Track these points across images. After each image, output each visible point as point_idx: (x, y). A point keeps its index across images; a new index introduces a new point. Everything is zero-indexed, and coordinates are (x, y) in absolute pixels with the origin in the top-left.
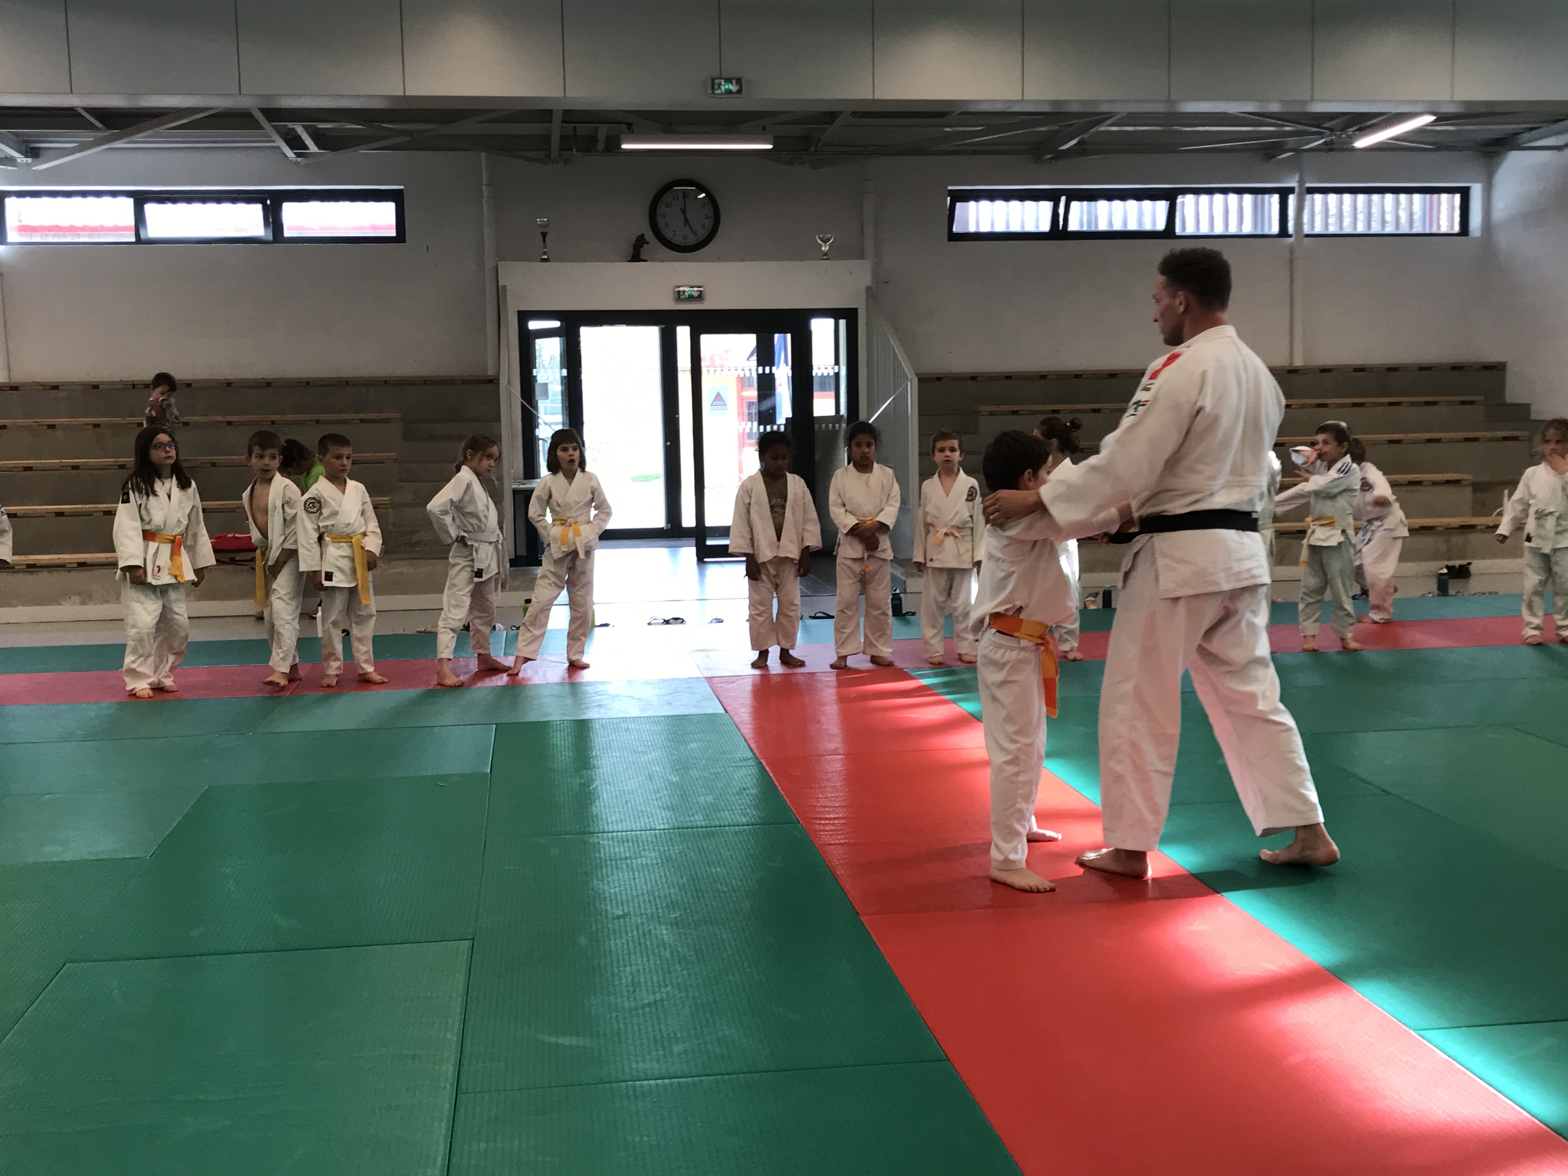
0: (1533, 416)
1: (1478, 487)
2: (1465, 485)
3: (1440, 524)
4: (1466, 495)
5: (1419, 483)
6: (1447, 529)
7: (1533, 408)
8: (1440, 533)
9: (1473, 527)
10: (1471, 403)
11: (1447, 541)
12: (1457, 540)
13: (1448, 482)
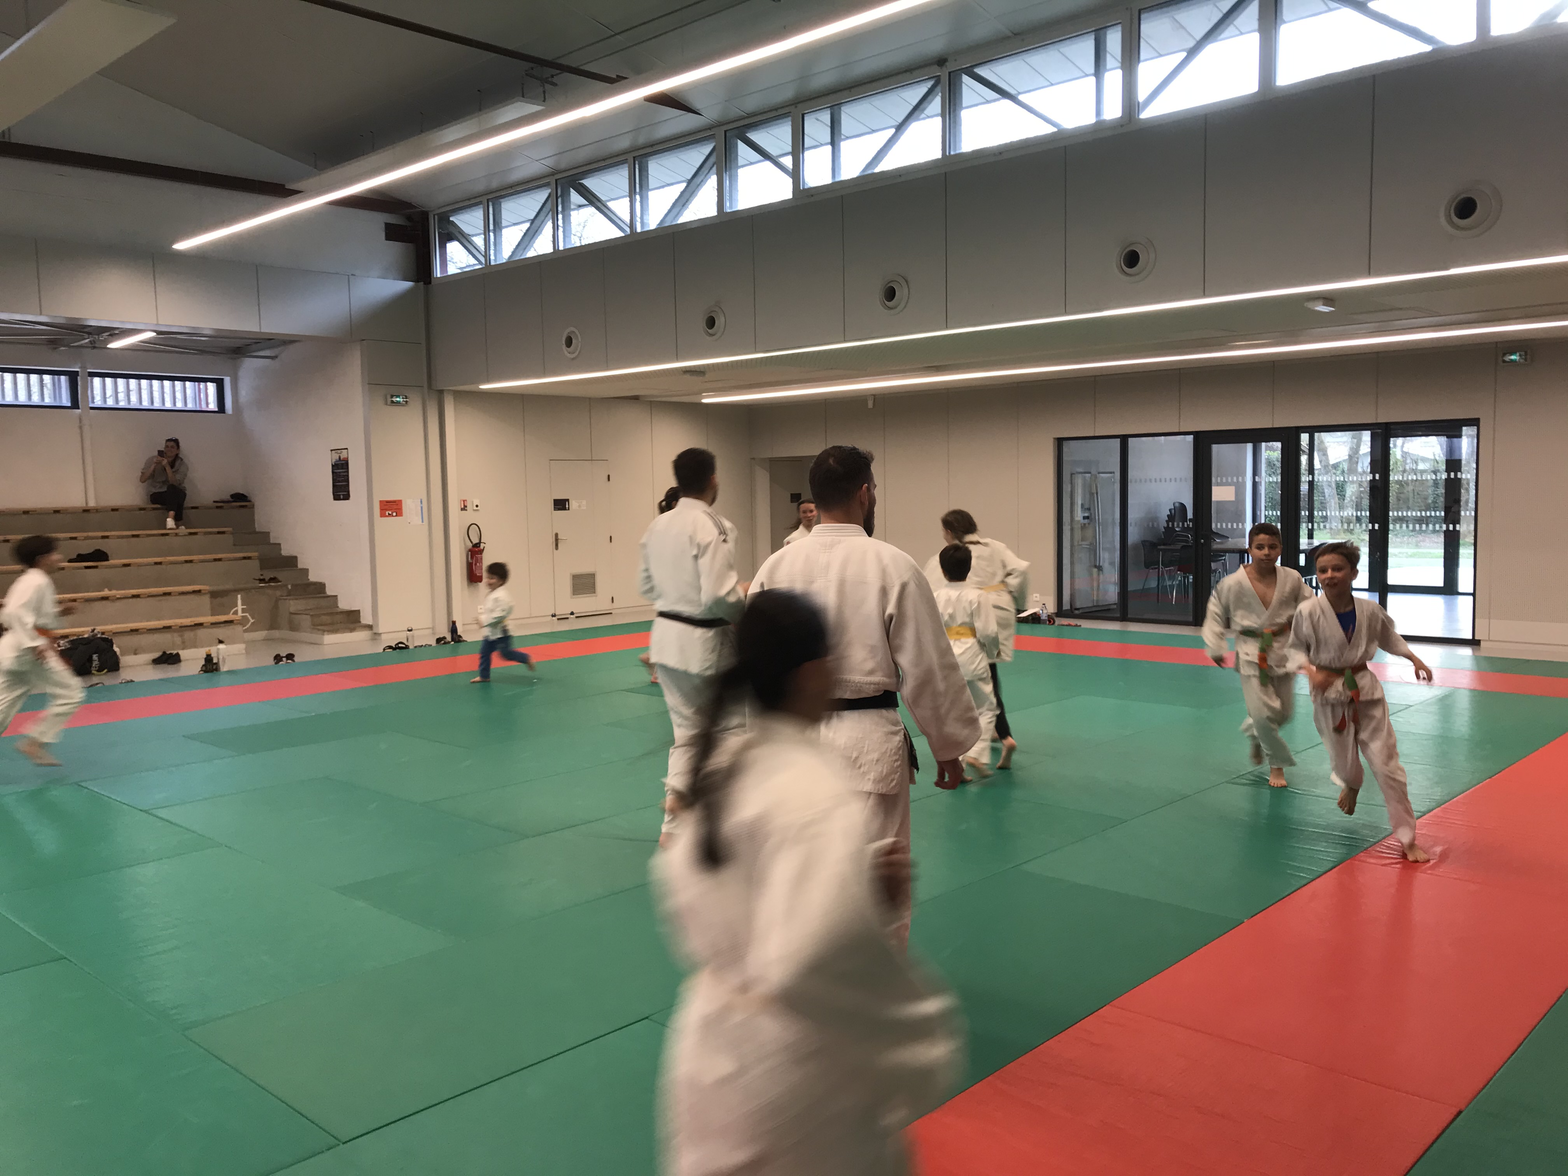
0: (272, 541)
1: (214, 595)
2: (205, 594)
3: (174, 624)
4: (206, 600)
5: (169, 594)
6: (181, 627)
7: (271, 535)
8: (175, 631)
9: (201, 625)
10: (223, 533)
11: (181, 636)
12: (188, 635)
13: (194, 592)
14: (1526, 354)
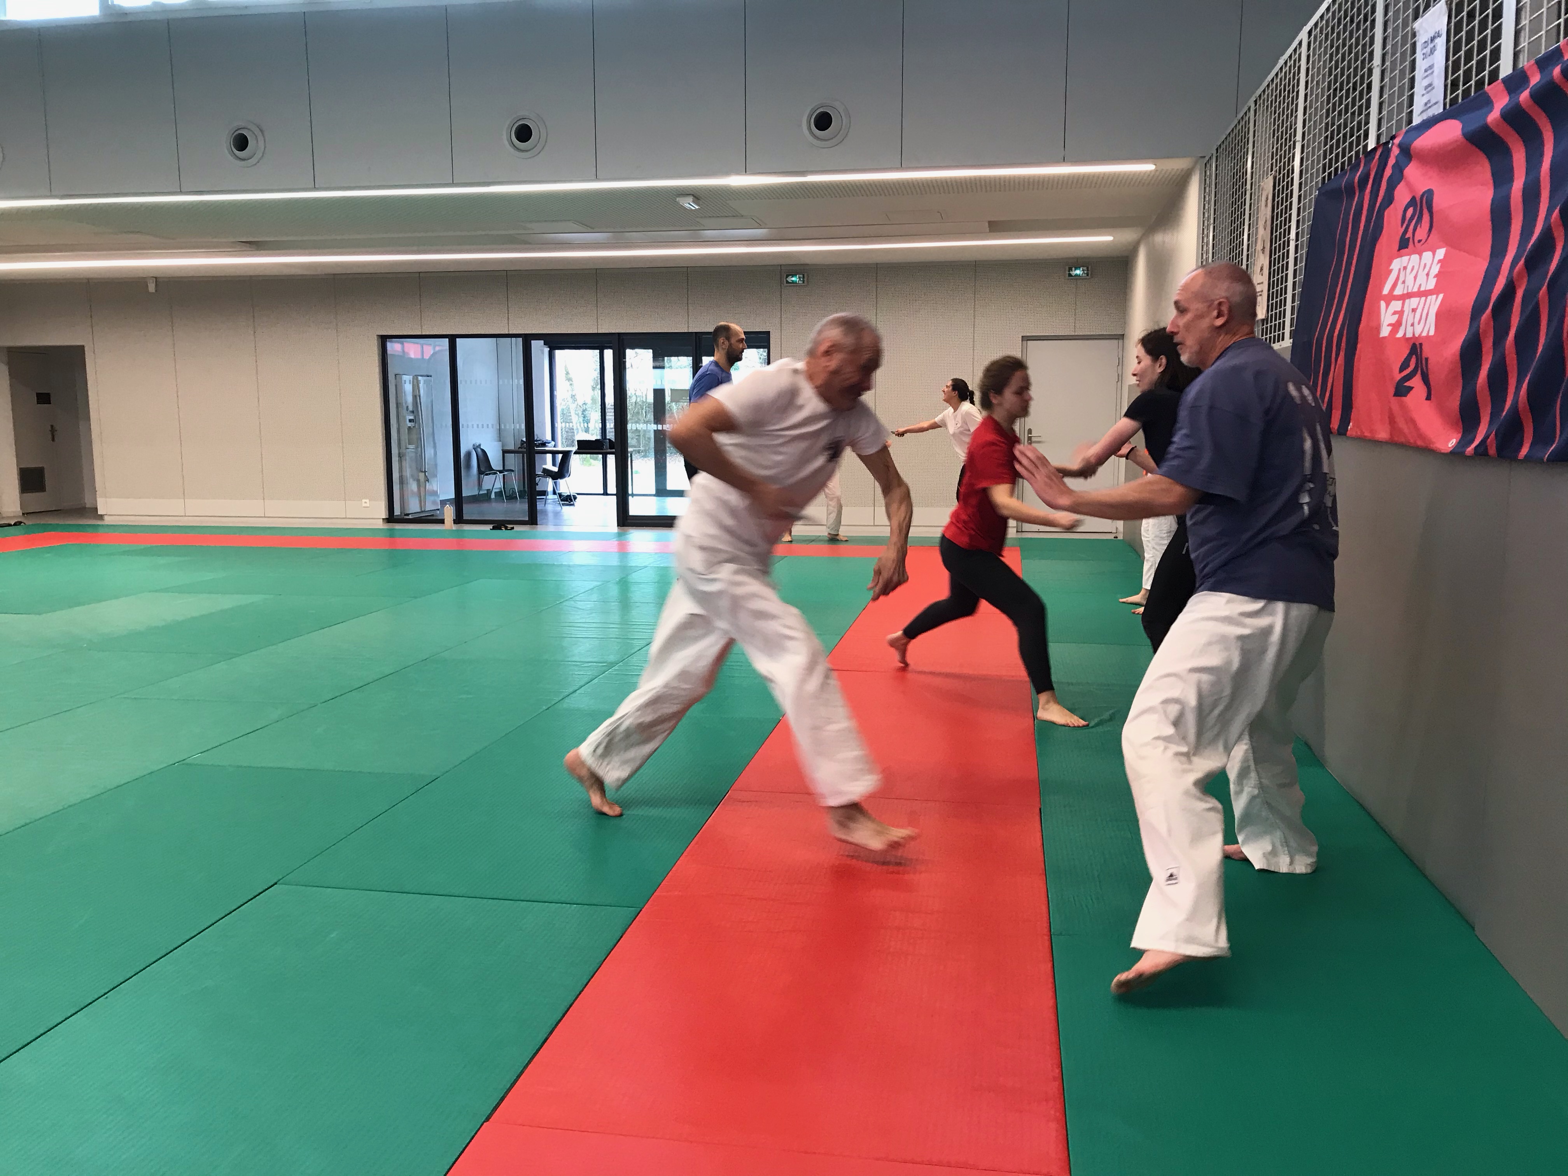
14: (803, 278)
